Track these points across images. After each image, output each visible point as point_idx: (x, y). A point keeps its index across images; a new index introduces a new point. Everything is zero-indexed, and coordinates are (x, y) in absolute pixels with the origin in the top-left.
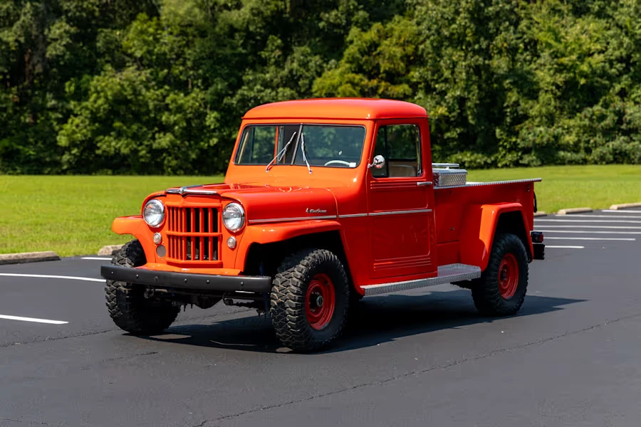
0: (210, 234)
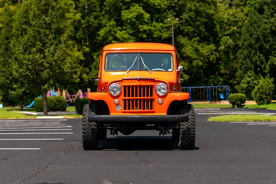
0: (149, 97)
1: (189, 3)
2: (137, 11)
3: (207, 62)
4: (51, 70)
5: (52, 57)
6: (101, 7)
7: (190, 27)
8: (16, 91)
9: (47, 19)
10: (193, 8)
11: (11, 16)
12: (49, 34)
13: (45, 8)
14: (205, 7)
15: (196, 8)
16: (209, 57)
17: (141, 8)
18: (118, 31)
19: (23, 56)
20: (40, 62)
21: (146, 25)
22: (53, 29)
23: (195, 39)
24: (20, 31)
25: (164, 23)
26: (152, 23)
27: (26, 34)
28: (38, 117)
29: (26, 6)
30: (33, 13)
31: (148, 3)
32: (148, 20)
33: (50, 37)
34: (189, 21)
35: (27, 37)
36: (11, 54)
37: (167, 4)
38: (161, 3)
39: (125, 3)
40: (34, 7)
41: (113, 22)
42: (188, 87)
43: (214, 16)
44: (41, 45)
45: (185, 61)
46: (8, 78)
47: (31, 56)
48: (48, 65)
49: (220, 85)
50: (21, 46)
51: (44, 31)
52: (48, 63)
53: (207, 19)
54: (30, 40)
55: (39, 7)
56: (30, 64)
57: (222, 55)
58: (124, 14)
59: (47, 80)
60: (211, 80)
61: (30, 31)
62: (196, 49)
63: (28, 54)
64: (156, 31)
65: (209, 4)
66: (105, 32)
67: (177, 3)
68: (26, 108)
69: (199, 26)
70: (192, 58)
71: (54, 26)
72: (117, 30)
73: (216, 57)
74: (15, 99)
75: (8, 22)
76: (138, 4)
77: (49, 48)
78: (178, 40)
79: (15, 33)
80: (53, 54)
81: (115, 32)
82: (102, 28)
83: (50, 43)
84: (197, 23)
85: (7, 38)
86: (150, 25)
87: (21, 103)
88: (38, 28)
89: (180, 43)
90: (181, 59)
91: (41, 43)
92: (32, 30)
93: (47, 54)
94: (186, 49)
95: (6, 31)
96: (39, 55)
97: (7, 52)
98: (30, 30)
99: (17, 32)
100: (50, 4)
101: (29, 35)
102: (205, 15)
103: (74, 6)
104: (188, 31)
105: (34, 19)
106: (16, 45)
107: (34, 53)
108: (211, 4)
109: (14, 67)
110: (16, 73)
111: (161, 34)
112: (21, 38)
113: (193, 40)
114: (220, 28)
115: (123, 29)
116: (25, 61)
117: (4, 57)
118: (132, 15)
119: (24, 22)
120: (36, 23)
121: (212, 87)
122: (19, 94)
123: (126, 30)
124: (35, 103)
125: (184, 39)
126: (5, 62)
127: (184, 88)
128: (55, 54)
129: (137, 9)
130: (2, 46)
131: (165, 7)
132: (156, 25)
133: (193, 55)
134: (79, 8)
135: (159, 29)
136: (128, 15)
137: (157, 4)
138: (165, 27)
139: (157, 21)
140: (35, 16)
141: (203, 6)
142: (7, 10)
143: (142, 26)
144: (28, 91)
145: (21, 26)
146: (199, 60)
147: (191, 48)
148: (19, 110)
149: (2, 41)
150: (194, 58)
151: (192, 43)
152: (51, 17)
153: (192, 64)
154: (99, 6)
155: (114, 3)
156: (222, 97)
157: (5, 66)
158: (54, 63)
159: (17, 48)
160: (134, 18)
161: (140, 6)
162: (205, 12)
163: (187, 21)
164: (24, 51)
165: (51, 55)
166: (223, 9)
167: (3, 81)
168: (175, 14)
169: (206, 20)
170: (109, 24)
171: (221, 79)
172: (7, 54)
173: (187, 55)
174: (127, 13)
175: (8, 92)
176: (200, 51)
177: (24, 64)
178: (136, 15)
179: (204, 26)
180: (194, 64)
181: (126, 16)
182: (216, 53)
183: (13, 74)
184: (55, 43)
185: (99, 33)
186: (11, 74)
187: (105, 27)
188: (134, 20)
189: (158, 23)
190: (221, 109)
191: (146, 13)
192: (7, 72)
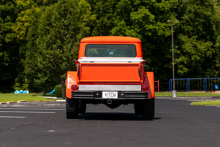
1: (189, 6)
2: (143, 13)
3: (205, 57)
4: (69, 63)
5: (69, 52)
6: (113, 9)
7: (190, 27)
8: (40, 80)
9: (65, 22)
10: (193, 10)
11: (37, 17)
12: (67, 34)
13: (64, 13)
14: (203, 9)
15: (195, 10)
16: (206, 53)
17: (147, 10)
18: (128, 29)
19: (47, 51)
20: (60, 56)
21: (151, 25)
22: (70, 30)
23: (194, 37)
24: (44, 31)
25: (167, 23)
26: (157, 23)
27: (49, 33)
28: (57, 101)
29: (49, 11)
30: (55, 17)
31: (153, 6)
32: (153, 20)
33: (68, 36)
34: (189, 21)
35: (50, 36)
36: (36, 49)
37: (170, 6)
38: (165, 5)
39: (134, 6)
40: (56, 12)
41: (123, 22)
42: (187, 79)
43: (211, 17)
44: (61, 42)
45: (185, 55)
46: (33, 69)
47: (52, 51)
48: (66, 59)
49: (216, 77)
50: (45, 43)
51: (63, 31)
52: (66, 57)
53: (205, 19)
54: (52, 39)
55: (60, 12)
56: (52, 58)
57: (218, 51)
58: (133, 16)
59: (65, 71)
60: (208, 73)
61: (52, 32)
62: (194, 45)
63: (50, 50)
64: (160, 30)
65: (207, 7)
66: (116, 31)
67: (179, 5)
68: (49, 94)
69: (198, 25)
70: (191, 54)
71: (71, 27)
72: (126, 29)
73: (212, 53)
74: (39, 87)
75: (34, 22)
76: (145, 7)
77: (67, 45)
78: (180, 38)
79: (41, 32)
80: (70, 50)
81: (125, 31)
82: (114, 27)
83: (68, 41)
84: (196, 23)
85: (33, 36)
86: (155, 24)
87: (44, 90)
88: (58, 29)
89: (180, 40)
90: (181, 54)
91: (61, 41)
92: (54, 31)
93: (65, 50)
94: (186, 45)
95: (33, 30)
96: (59, 50)
97: (33, 47)
98: (52, 30)
99: (42, 32)
100: (69, 10)
101: (51, 34)
102: (203, 16)
103: (90, 8)
104: (189, 30)
105: (56, 22)
106: (41, 42)
107: (55, 49)
108: (208, 6)
109: (39, 60)
110: (40, 65)
111: (164, 32)
112: (44, 37)
113: (192, 38)
114: (217, 27)
115: (131, 28)
116: (47, 55)
117: (31, 51)
118: (139, 16)
119: (47, 24)
120: (57, 25)
121: (208, 78)
122: (43, 83)
123: (134, 29)
124: (55, 90)
125: (184, 37)
126: (32, 56)
127: (184, 79)
128: (71, 50)
129: (144, 11)
130: (29, 42)
131: (168, 9)
132: (160, 25)
133: (192, 51)
134: (95, 10)
135: (162, 28)
136: (136, 16)
137: (161, 7)
138: (168, 26)
139: (161, 21)
140: (56, 19)
141: (202, 8)
142: (34, 12)
143: (148, 26)
144: (50, 80)
145: (45, 27)
146: (197, 55)
147: (191, 44)
148: (43, 96)
149: (29, 38)
150: (193, 53)
151: (191, 40)
152: (68, 20)
153: (191, 59)
154: (112, 9)
155: (124, 6)
156: (217, 87)
157: (31, 59)
158: (70, 57)
159: (41, 45)
160: (141, 19)
161: (147, 8)
162: (203, 13)
163: (187, 21)
164: (47, 47)
165: (69, 51)
166: (219, 11)
167: (29, 71)
168: (177, 15)
169: (204, 21)
170: (120, 24)
171: (216, 72)
172: (33, 49)
173: (187, 51)
174: (135, 14)
175: (34, 81)
176: (199, 48)
177: (47, 57)
178: (143, 16)
179: (202, 26)
180: (193, 58)
181: (134, 17)
182: (212, 49)
183: (38, 66)
184: (72, 41)
185: (111, 31)
186: (36, 66)
187: (116, 26)
188: (141, 20)
189: (161, 23)
190: (213, 97)
191: (151, 14)
192: (33, 64)
